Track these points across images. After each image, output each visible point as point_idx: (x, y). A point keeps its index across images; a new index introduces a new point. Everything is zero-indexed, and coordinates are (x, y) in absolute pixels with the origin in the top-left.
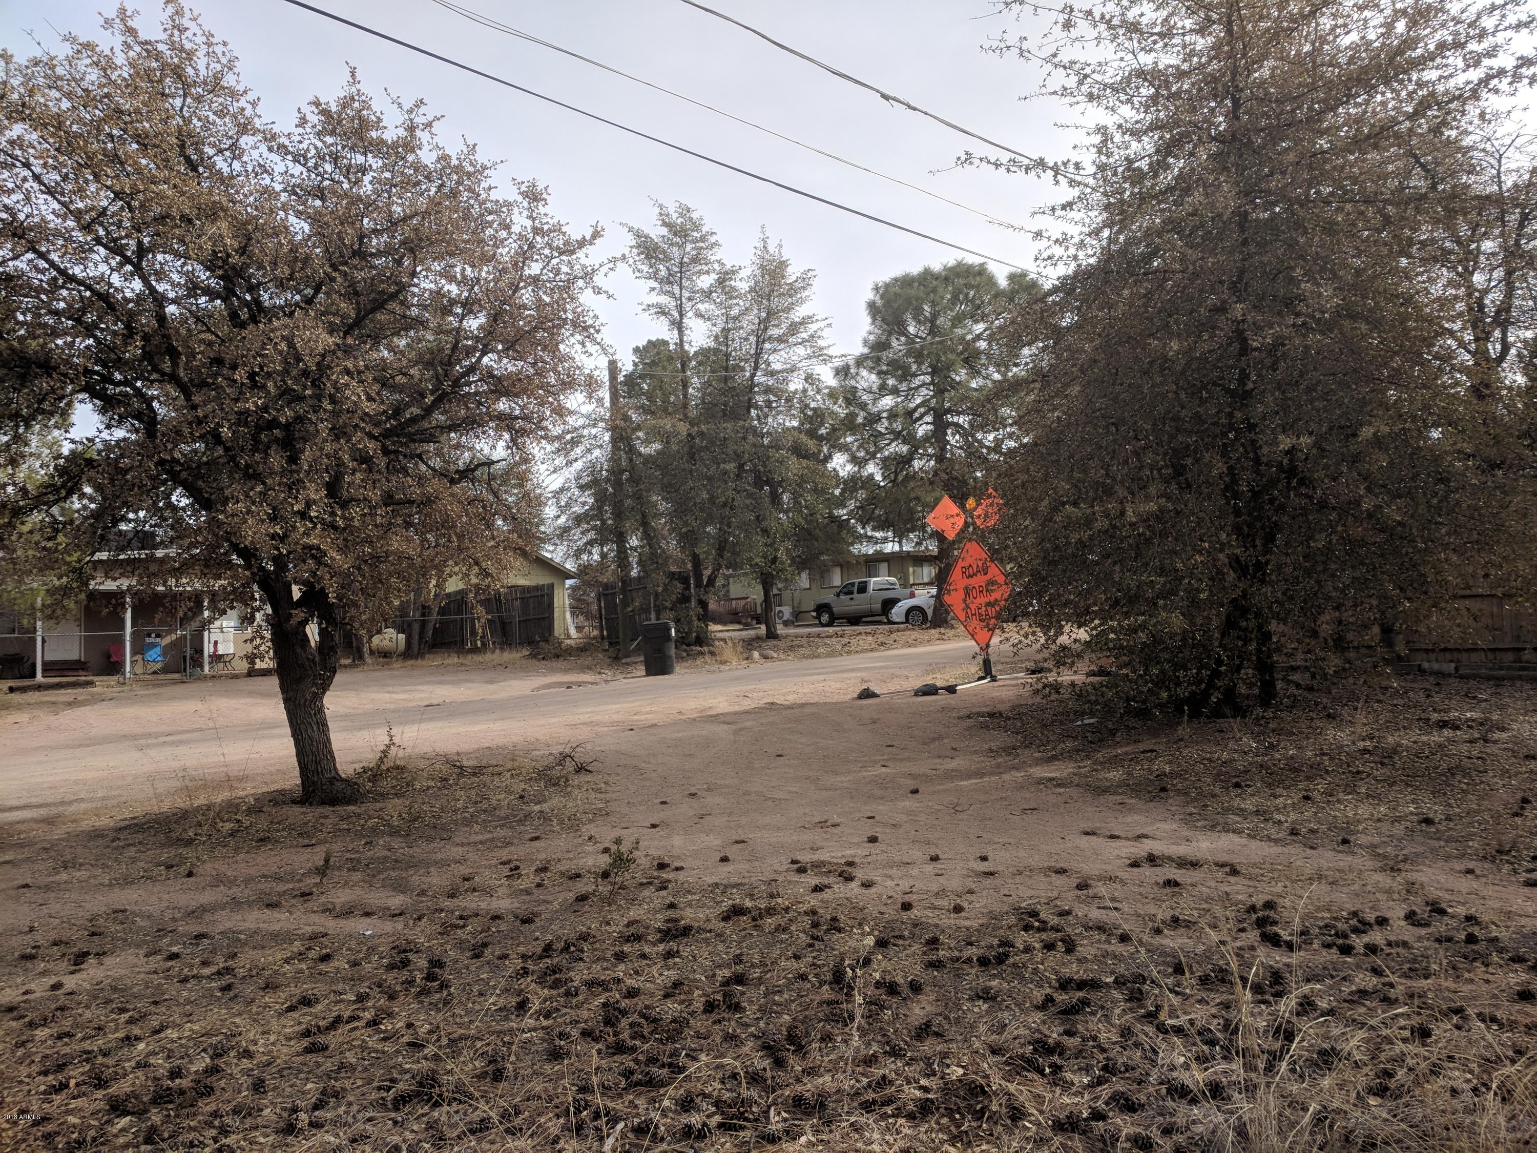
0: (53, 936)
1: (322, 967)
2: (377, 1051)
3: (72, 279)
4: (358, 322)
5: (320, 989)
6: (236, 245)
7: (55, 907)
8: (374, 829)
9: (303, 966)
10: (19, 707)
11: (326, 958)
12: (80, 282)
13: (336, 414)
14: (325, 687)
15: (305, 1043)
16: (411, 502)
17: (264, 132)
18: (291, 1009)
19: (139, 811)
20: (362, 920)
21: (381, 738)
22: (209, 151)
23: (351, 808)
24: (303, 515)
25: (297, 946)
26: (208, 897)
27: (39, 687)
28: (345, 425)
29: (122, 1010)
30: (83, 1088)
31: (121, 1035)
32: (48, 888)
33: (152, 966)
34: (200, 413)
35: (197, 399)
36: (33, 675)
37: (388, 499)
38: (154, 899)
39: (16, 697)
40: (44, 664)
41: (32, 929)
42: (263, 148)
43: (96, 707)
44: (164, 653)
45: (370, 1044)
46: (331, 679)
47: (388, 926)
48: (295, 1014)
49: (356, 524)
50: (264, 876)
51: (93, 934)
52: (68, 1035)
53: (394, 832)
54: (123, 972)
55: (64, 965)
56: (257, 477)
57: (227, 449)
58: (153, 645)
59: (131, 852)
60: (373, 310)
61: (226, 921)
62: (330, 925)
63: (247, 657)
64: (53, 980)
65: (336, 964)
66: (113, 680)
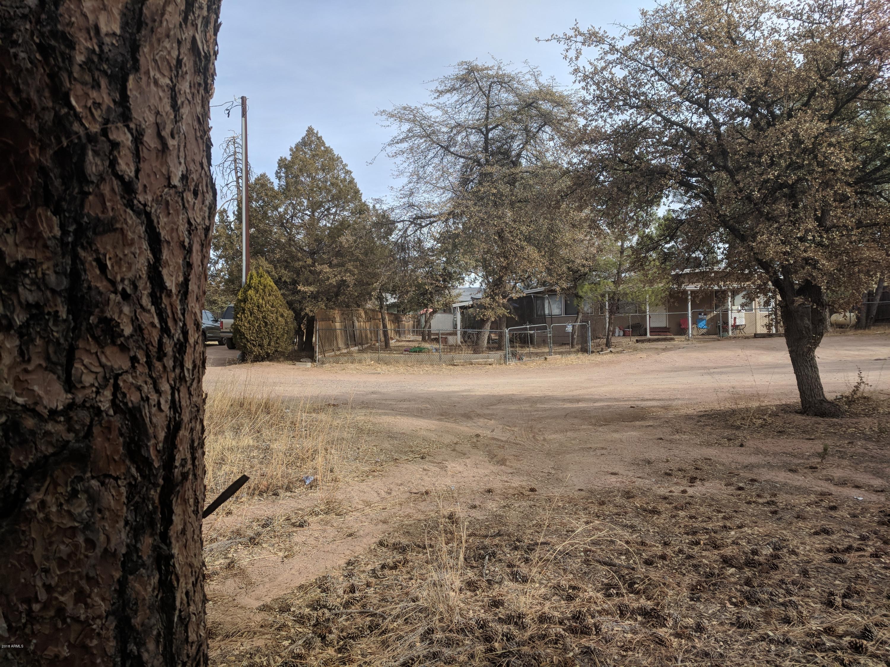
0: (677, 466)
1: (832, 513)
2: (881, 574)
3: (673, 123)
4: (837, 111)
5: (831, 525)
6: (763, 80)
7: (677, 452)
8: (853, 435)
9: (819, 510)
10: (641, 350)
11: (834, 508)
12: (677, 124)
13: (823, 173)
14: (816, 344)
15: (830, 556)
16: (875, 225)
17: (775, 7)
18: (816, 533)
19: (708, 407)
20: (854, 490)
21: (853, 378)
22: (742, 30)
23: (835, 420)
24: (802, 239)
25: (813, 497)
26: (753, 460)
27: (649, 340)
28: (830, 180)
29: (719, 512)
30: (708, 547)
31: (721, 524)
32: (671, 441)
33: (729, 492)
34: (741, 185)
35: (738, 178)
36: (646, 334)
37: (859, 224)
38: (724, 456)
39: (639, 345)
40: (650, 328)
41: (667, 461)
42: (775, 17)
43: (677, 351)
44: (707, 324)
45: (875, 568)
46: (819, 340)
47: (874, 497)
48: (820, 537)
49: (837, 242)
50: (784, 453)
51: (697, 469)
52: (694, 517)
53: (868, 439)
54: (715, 491)
55: (685, 482)
56: (774, 219)
57: (755, 204)
58: (702, 320)
59: (708, 429)
60: (848, 101)
61: (766, 475)
62: (833, 489)
63: (766, 325)
64: (682, 488)
65: (842, 513)
66: (683, 338)
